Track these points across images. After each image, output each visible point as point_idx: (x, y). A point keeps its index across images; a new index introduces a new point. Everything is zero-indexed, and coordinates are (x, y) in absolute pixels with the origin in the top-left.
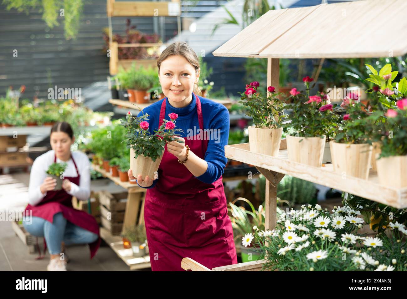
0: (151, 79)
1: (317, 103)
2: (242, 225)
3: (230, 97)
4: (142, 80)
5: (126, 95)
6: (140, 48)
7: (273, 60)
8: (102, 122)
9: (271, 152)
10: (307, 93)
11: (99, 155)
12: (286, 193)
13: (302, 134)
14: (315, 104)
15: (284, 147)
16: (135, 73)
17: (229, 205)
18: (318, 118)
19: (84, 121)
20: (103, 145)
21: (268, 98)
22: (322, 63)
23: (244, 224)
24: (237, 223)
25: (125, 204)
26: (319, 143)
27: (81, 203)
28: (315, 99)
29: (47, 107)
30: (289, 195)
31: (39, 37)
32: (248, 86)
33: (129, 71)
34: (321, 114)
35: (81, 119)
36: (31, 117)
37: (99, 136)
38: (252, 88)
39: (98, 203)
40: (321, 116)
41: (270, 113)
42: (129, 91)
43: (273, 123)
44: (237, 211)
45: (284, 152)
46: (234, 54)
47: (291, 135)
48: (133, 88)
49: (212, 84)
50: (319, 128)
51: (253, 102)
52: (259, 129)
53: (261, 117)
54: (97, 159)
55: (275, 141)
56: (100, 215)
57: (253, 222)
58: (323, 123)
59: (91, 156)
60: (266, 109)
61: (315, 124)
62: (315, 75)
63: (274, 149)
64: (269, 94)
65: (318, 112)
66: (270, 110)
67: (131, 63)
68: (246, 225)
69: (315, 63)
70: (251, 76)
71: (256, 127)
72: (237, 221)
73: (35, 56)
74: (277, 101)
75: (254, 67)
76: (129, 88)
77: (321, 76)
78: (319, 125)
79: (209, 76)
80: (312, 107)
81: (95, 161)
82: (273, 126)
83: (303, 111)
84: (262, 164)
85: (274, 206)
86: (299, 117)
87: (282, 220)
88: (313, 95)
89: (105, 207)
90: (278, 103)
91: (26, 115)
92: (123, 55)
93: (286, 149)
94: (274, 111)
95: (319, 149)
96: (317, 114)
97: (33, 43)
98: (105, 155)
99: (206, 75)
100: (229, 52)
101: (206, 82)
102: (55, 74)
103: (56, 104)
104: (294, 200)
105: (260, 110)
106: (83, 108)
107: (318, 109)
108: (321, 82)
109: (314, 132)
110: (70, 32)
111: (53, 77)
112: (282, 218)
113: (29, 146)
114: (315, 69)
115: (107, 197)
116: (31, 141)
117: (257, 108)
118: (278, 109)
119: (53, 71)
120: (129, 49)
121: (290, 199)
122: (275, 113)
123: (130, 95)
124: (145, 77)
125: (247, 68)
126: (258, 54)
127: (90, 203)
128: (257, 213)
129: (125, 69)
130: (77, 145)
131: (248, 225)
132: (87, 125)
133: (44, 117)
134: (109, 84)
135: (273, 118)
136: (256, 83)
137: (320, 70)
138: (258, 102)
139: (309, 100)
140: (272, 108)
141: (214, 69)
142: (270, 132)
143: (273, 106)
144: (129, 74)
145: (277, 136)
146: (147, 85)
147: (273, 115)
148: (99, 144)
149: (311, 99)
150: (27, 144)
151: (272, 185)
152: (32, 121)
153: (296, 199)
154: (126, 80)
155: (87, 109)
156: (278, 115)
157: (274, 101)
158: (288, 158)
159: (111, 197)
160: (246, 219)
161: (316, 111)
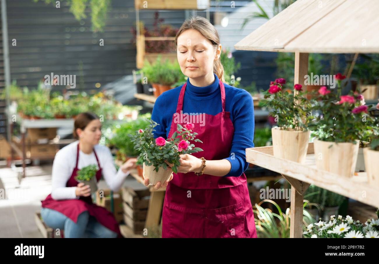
0: (176, 73)
1: (349, 104)
2: (268, 228)
3: (260, 92)
4: (167, 74)
5: (150, 90)
6: (167, 42)
7: (301, 55)
8: (129, 116)
9: (297, 158)
10: (338, 93)
11: (122, 151)
12: (315, 196)
13: (332, 139)
14: (347, 105)
15: (311, 151)
16: (160, 67)
17: (254, 207)
18: (350, 122)
19: (112, 114)
20: (126, 140)
21: (294, 96)
22: (355, 58)
23: (270, 227)
24: (262, 226)
25: (148, 202)
26: (351, 150)
27: (104, 199)
28: (347, 99)
29: (78, 100)
30: (318, 198)
31: (74, 30)
32: (273, 83)
33: (154, 65)
34: (354, 117)
35: (109, 113)
36: (59, 110)
37: (124, 131)
38: (277, 85)
39: (121, 200)
40: (354, 119)
41: (297, 114)
42: (154, 85)
43: (300, 125)
44: (263, 213)
45: (311, 157)
46: (257, 47)
47: (320, 139)
48: (158, 83)
49: (239, 79)
50: (351, 132)
51: (278, 101)
52: (284, 131)
53: (286, 118)
54: (120, 155)
55: (302, 145)
56: (122, 213)
57: (280, 225)
58: (356, 127)
59: (114, 151)
60: (291, 109)
61: (346, 127)
62: (348, 71)
63: (300, 154)
64: (296, 93)
65: (351, 114)
66: (296, 111)
67: (157, 57)
68: (272, 228)
69: (347, 59)
70: (283, 72)
71: (281, 129)
72: (263, 224)
73: (68, 49)
74: (304, 100)
75: (285, 63)
76: (154, 83)
77: (355, 72)
78: (351, 128)
79: (236, 71)
80: (343, 108)
81: (118, 157)
82: (300, 128)
83: (334, 112)
84: (287, 171)
85: (300, 216)
86: (328, 119)
87: (309, 232)
88: (345, 94)
89: (128, 204)
90: (306, 102)
91: (54, 107)
92: (150, 48)
93: (313, 153)
94: (300, 112)
95: (351, 156)
96: (349, 116)
97: (68, 37)
98: (128, 151)
99: (234, 70)
100: (251, 46)
101: (233, 77)
102: (87, 67)
103: (86, 97)
104: (324, 203)
105: (286, 110)
106: (113, 101)
107: (350, 110)
108: (354, 79)
109: (345, 137)
110: (97, 25)
111: (84, 70)
112: (309, 229)
113: (60, 138)
114: (348, 65)
115: (130, 194)
116: (62, 133)
117: (282, 109)
118: (306, 109)
119: (85, 64)
120: (156, 42)
121: (320, 202)
122: (302, 114)
123: (154, 90)
124: (170, 71)
125: (278, 63)
126: (282, 47)
127: (113, 200)
128: (284, 215)
129: (151, 62)
130: (105, 139)
131: (274, 228)
132: (115, 118)
133: (72, 110)
134: (134, 78)
135: (300, 121)
136: (281, 80)
137: (353, 66)
138: (283, 101)
139: (340, 100)
140: (299, 108)
141: (242, 64)
142: (297, 135)
143: (301, 105)
144: (154, 68)
145: (304, 139)
146: (172, 79)
147: (300, 116)
148: (122, 139)
149: (343, 100)
150: (57, 136)
151: (298, 192)
152: (61, 114)
153: (326, 201)
154: (151, 74)
155: (116, 103)
156: (305, 116)
157: (302, 101)
158: (315, 165)
159: (134, 194)
160: (273, 222)
161: (349, 112)
